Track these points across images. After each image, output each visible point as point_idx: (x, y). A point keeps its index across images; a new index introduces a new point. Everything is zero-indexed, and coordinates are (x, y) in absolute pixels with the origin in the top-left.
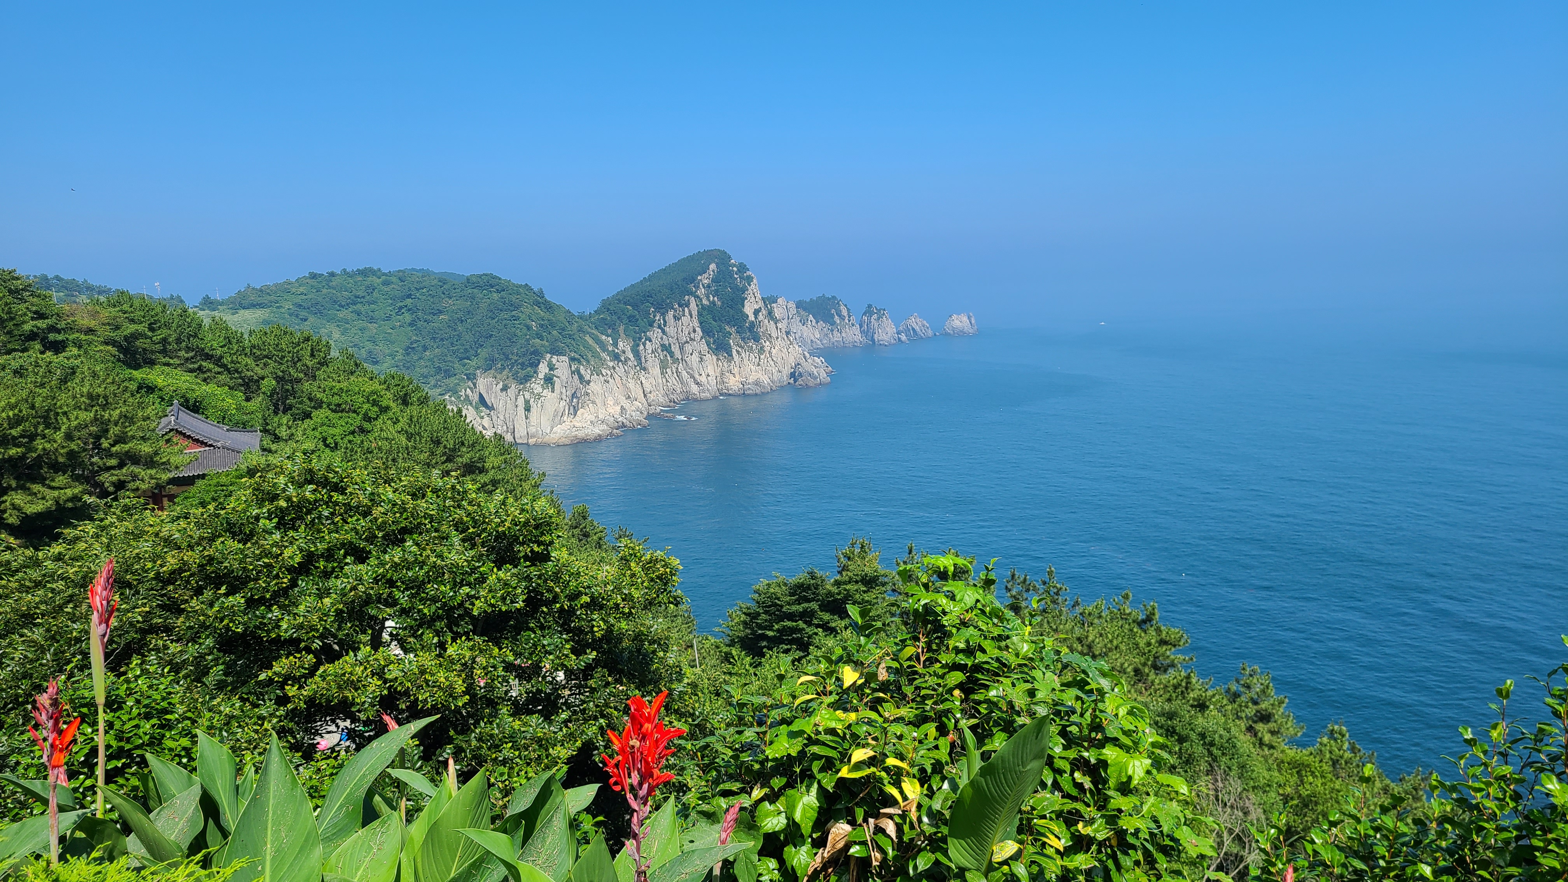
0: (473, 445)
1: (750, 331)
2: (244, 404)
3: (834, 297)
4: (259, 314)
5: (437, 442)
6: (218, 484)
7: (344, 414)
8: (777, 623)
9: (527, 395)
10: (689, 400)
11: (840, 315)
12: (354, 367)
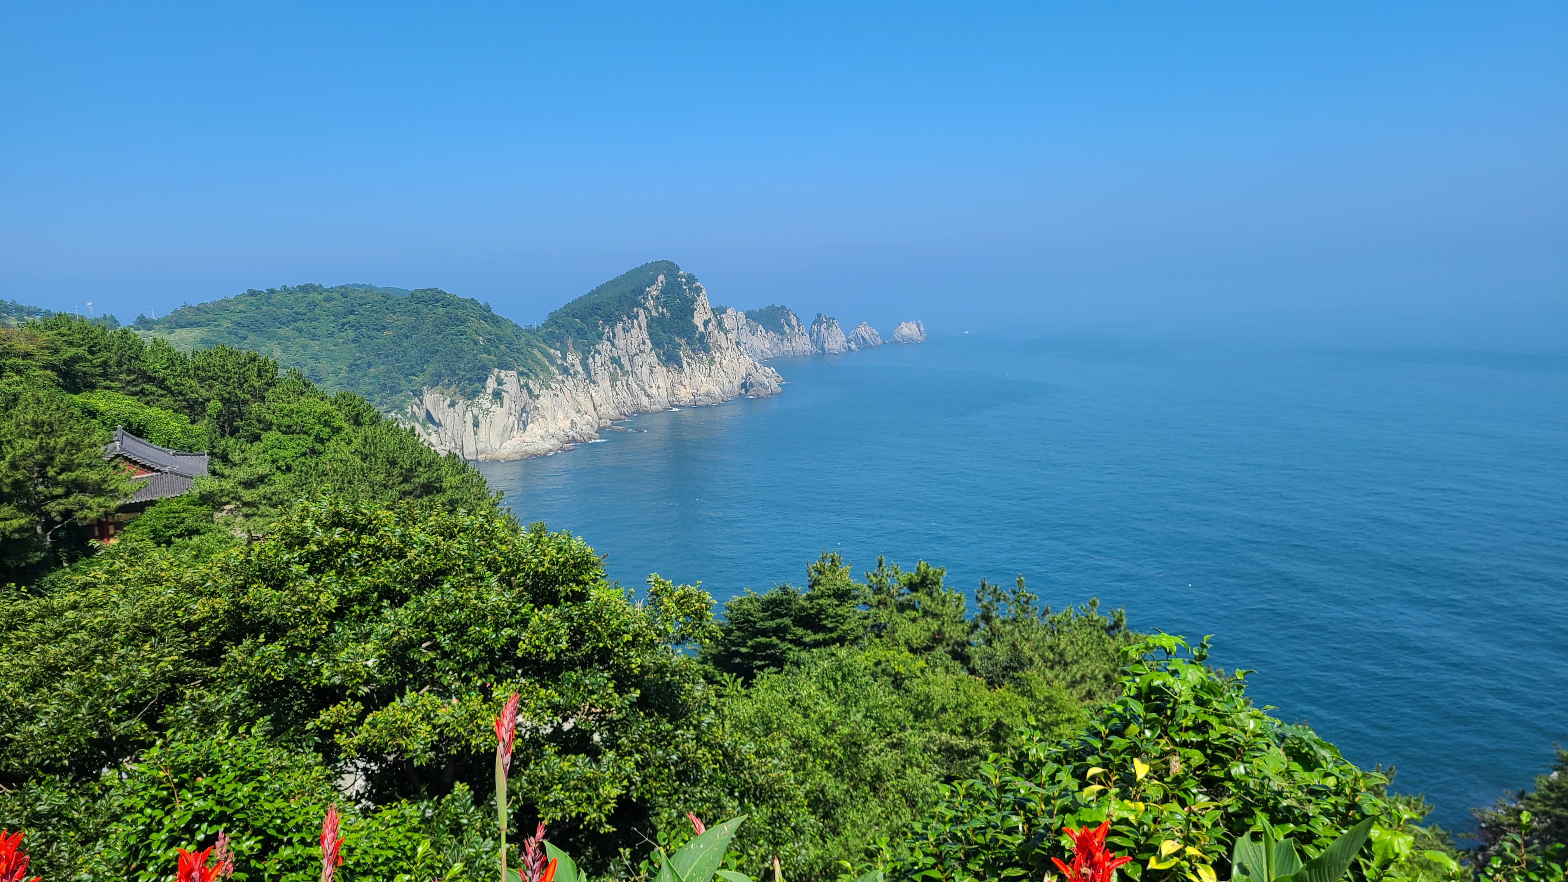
0: (430, 465)
1: (700, 342)
2: (189, 426)
3: (783, 307)
4: (198, 333)
5: (393, 463)
6: (170, 511)
7: (295, 436)
8: (751, 639)
9: (476, 411)
10: (641, 412)
11: (789, 325)
12: (303, 387)
